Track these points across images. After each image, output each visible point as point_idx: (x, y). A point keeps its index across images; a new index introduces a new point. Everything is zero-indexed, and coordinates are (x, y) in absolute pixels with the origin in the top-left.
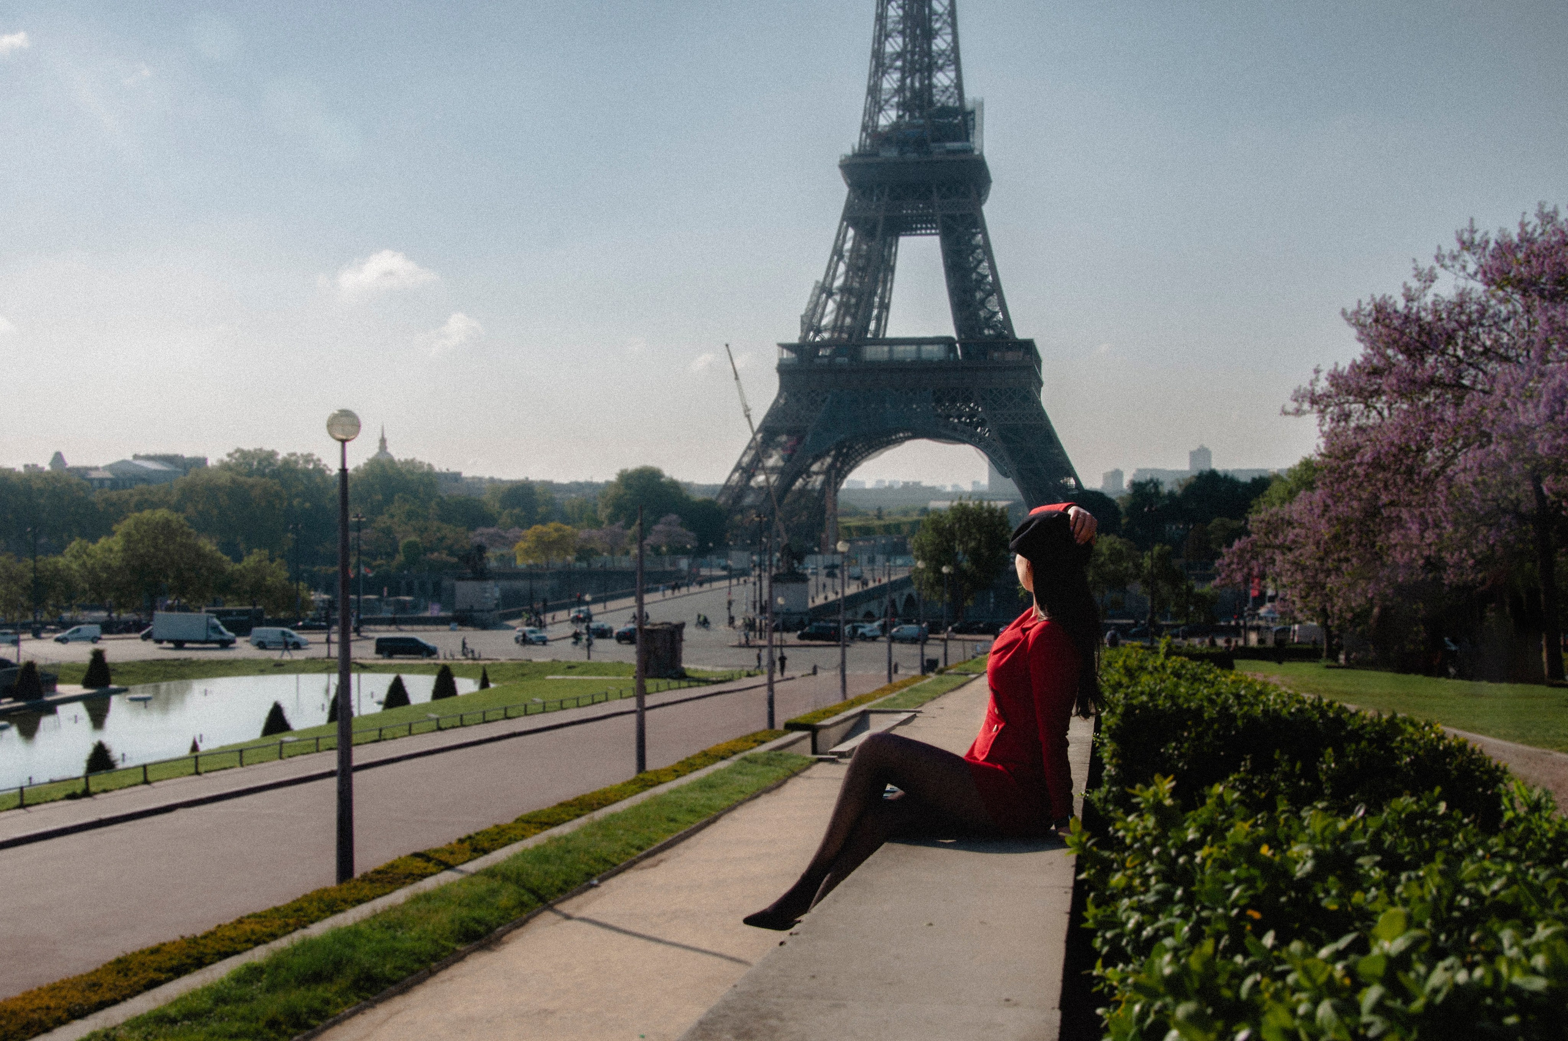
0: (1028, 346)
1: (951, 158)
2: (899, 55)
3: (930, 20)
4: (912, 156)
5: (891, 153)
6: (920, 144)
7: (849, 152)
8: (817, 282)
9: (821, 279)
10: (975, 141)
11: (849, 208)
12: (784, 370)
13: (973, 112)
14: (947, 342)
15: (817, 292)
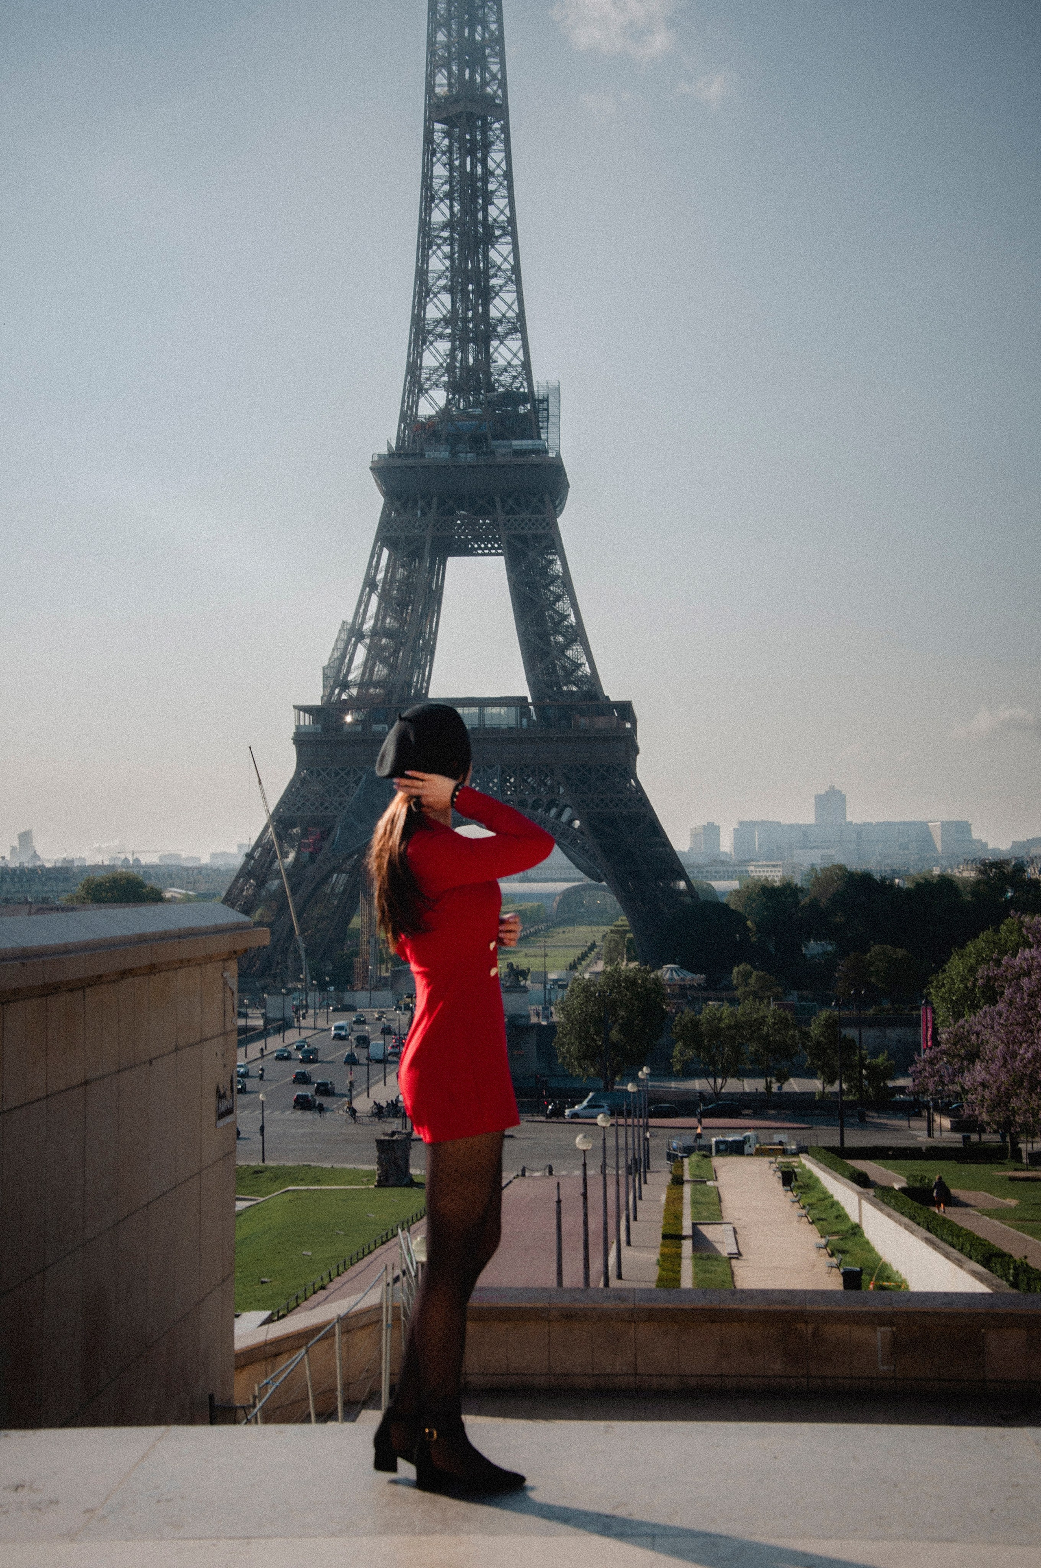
0: (625, 710)
1: (520, 460)
2: (447, 321)
3: (488, 278)
4: (468, 458)
5: (439, 454)
6: (478, 441)
7: (384, 451)
8: (344, 622)
9: (350, 620)
10: (548, 437)
11: (385, 525)
12: (301, 740)
13: (546, 400)
14: (519, 702)
15: (344, 636)
